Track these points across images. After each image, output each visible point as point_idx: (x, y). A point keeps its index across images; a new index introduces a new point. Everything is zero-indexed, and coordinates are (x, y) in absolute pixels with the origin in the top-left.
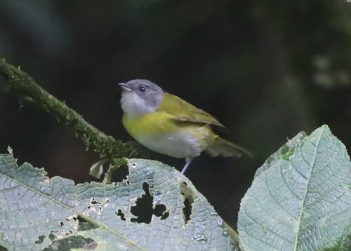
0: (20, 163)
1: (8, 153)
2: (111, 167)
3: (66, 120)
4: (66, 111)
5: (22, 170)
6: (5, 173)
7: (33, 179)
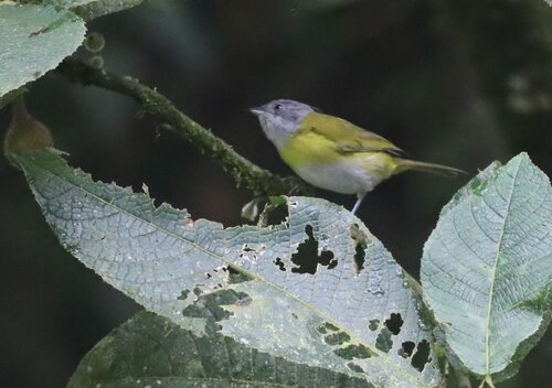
0: (157, 204)
1: (143, 192)
2: (267, 206)
3: (213, 152)
4: (212, 141)
5: (160, 212)
6: (139, 217)
7: (174, 222)
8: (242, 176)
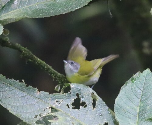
0: (27, 86)
1: (23, 82)
2: (64, 87)
3: (45, 69)
4: (45, 65)
5: (28, 89)
6: (21, 90)
7: (33, 92)
8: (55, 76)
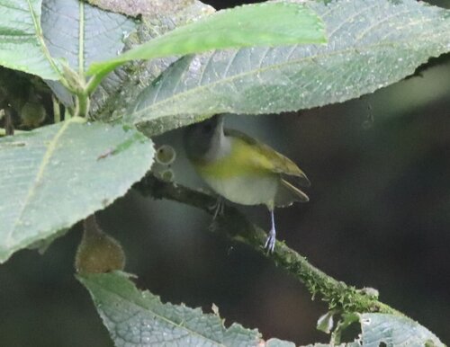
1: (213, 312)
2: (339, 324)
3: (286, 264)
4: (285, 252)
5: (230, 332)
6: (210, 338)
7: (245, 343)
8: (317, 287)
